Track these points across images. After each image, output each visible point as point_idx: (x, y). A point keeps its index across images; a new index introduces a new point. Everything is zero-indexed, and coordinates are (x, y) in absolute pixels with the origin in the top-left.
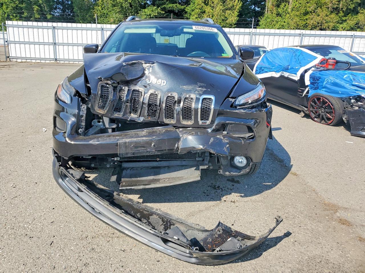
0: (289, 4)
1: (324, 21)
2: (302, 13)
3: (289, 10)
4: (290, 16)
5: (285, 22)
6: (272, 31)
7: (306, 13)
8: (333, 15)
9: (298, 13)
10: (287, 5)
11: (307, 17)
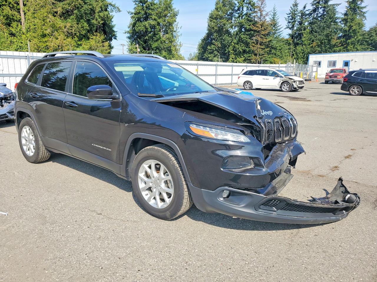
0: (21, 24)
1: (64, 45)
2: (40, 35)
3: (24, 30)
4: (27, 37)
5: (22, 43)
6: (10, 53)
7: (44, 36)
8: (69, 39)
9: (35, 35)
10: (19, 24)
11: (46, 39)
